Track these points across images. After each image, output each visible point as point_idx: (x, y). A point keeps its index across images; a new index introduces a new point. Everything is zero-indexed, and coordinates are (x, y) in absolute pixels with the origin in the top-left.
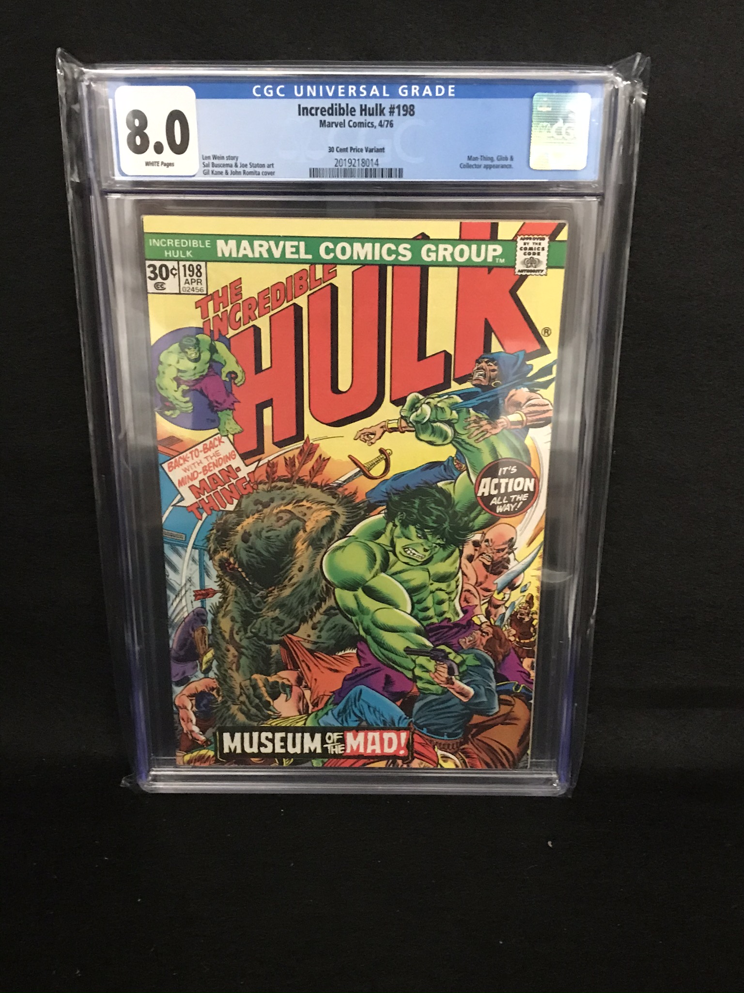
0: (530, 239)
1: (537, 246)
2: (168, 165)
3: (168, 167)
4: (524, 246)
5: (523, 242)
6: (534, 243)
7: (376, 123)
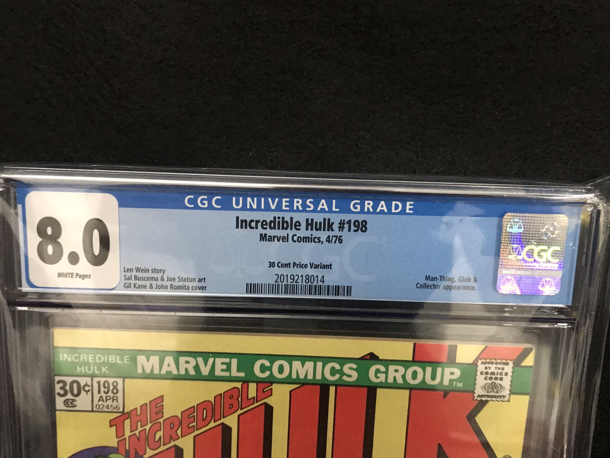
0: (492, 363)
1: (499, 371)
2: (84, 277)
3: (83, 279)
4: (485, 371)
5: (483, 366)
6: (496, 368)
7: (323, 238)
